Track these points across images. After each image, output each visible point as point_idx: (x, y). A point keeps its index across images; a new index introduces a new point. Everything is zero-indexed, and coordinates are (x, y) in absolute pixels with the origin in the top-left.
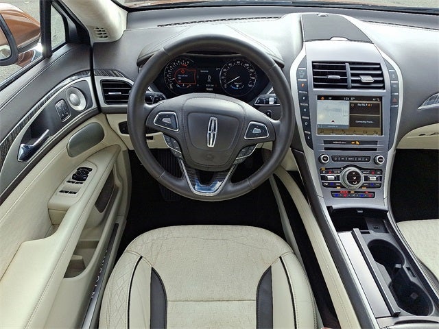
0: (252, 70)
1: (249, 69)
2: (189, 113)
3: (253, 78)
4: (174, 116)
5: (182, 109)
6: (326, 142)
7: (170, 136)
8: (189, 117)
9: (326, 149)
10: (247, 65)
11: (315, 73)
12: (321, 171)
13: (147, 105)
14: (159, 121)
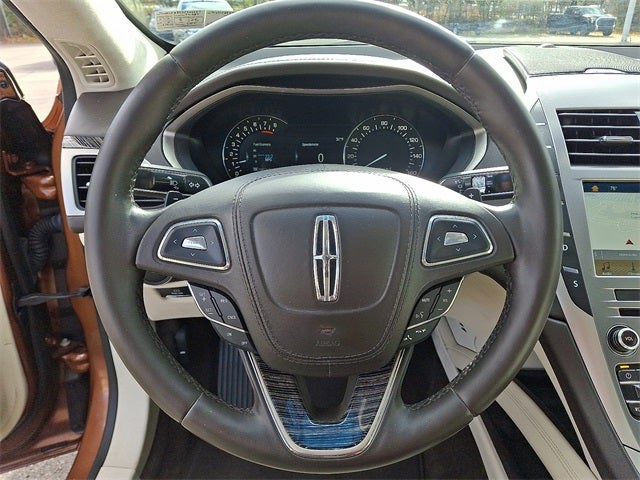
0: (412, 140)
1: (408, 137)
2: (255, 215)
3: (417, 156)
4: (216, 228)
5: (234, 206)
6: (621, 294)
7: (209, 288)
8: (255, 225)
9: (623, 312)
10: (404, 128)
11: (567, 133)
12: (619, 374)
13: (137, 211)
14: (174, 247)
